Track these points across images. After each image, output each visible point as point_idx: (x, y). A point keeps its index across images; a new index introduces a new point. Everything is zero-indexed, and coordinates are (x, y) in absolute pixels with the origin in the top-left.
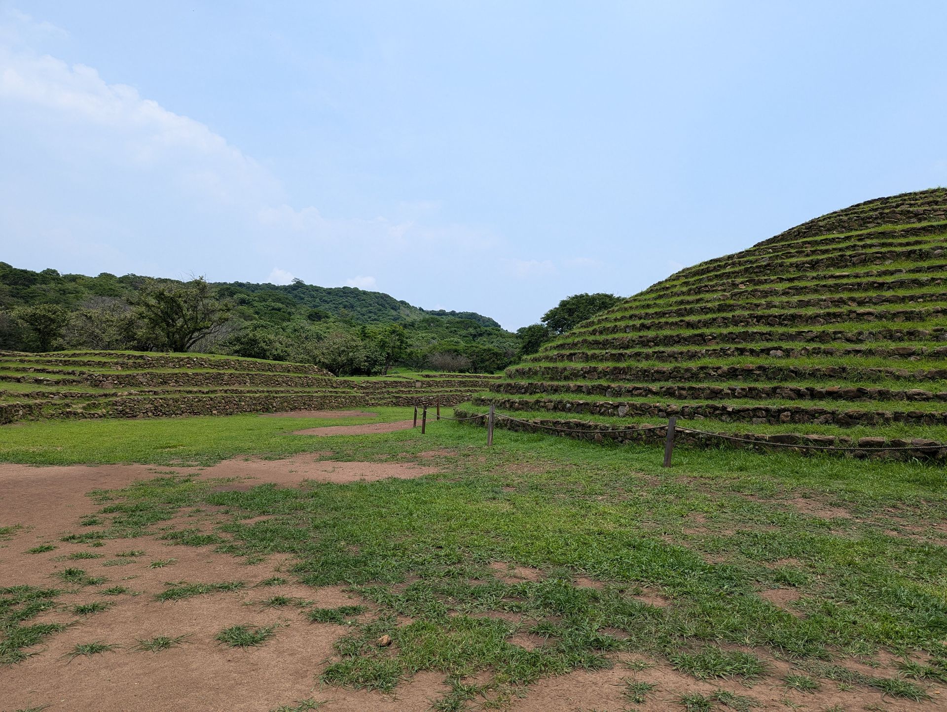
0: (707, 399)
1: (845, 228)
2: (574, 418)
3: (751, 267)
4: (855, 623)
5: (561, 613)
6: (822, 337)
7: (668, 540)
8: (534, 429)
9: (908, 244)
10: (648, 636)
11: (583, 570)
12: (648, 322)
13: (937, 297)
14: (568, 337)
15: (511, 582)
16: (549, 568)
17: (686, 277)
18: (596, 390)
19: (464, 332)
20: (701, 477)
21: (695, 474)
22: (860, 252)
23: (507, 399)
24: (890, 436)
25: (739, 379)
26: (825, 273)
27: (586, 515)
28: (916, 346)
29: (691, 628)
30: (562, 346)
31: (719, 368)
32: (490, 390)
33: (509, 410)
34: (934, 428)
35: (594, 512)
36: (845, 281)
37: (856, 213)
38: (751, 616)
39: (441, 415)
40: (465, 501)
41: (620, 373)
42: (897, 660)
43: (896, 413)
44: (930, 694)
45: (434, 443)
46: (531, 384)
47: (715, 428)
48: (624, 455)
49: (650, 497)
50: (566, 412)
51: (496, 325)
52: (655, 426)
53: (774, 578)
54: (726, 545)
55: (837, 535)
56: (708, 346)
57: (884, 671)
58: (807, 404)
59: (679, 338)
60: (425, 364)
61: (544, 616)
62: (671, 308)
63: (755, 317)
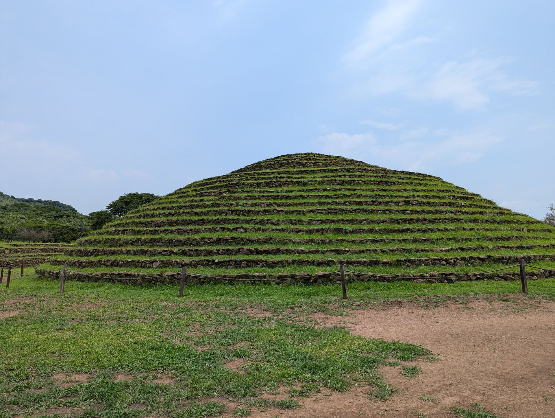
0: (204, 256)
1: (272, 167)
2: (124, 271)
3: (229, 184)
4: (270, 373)
5: (102, 401)
6: (262, 222)
7: (177, 341)
8: (96, 279)
9: (299, 178)
10: (159, 404)
11: (121, 369)
12: (172, 211)
13: (310, 204)
14: (123, 219)
15: (66, 386)
16: (96, 371)
17: (195, 186)
18: (139, 252)
19: (48, 214)
20: (199, 301)
21: (196, 300)
22: (279, 180)
23: (77, 260)
24: (290, 272)
25: (222, 244)
26: (263, 189)
27: (127, 333)
28: (301, 227)
29: (185, 393)
30: (118, 225)
31: (211, 238)
32: (65, 254)
33: (79, 267)
34: (309, 267)
35: (132, 330)
36: (272, 194)
37: (277, 161)
38: (218, 379)
39: (24, 273)
40: (38, 333)
41: (155, 242)
42: (288, 389)
43: (293, 260)
44: (300, 404)
45: (16, 294)
46: (96, 249)
47: (208, 272)
48: (155, 292)
49: (169, 316)
50: (119, 267)
51: (74, 210)
52: (175, 273)
53: (233, 355)
54: (209, 339)
55: (265, 326)
56: (206, 226)
57: (281, 396)
58: (254, 257)
59: (190, 221)
60: (15, 237)
61: (90, 405)
62: (186, 204)
63: (230, 211)
